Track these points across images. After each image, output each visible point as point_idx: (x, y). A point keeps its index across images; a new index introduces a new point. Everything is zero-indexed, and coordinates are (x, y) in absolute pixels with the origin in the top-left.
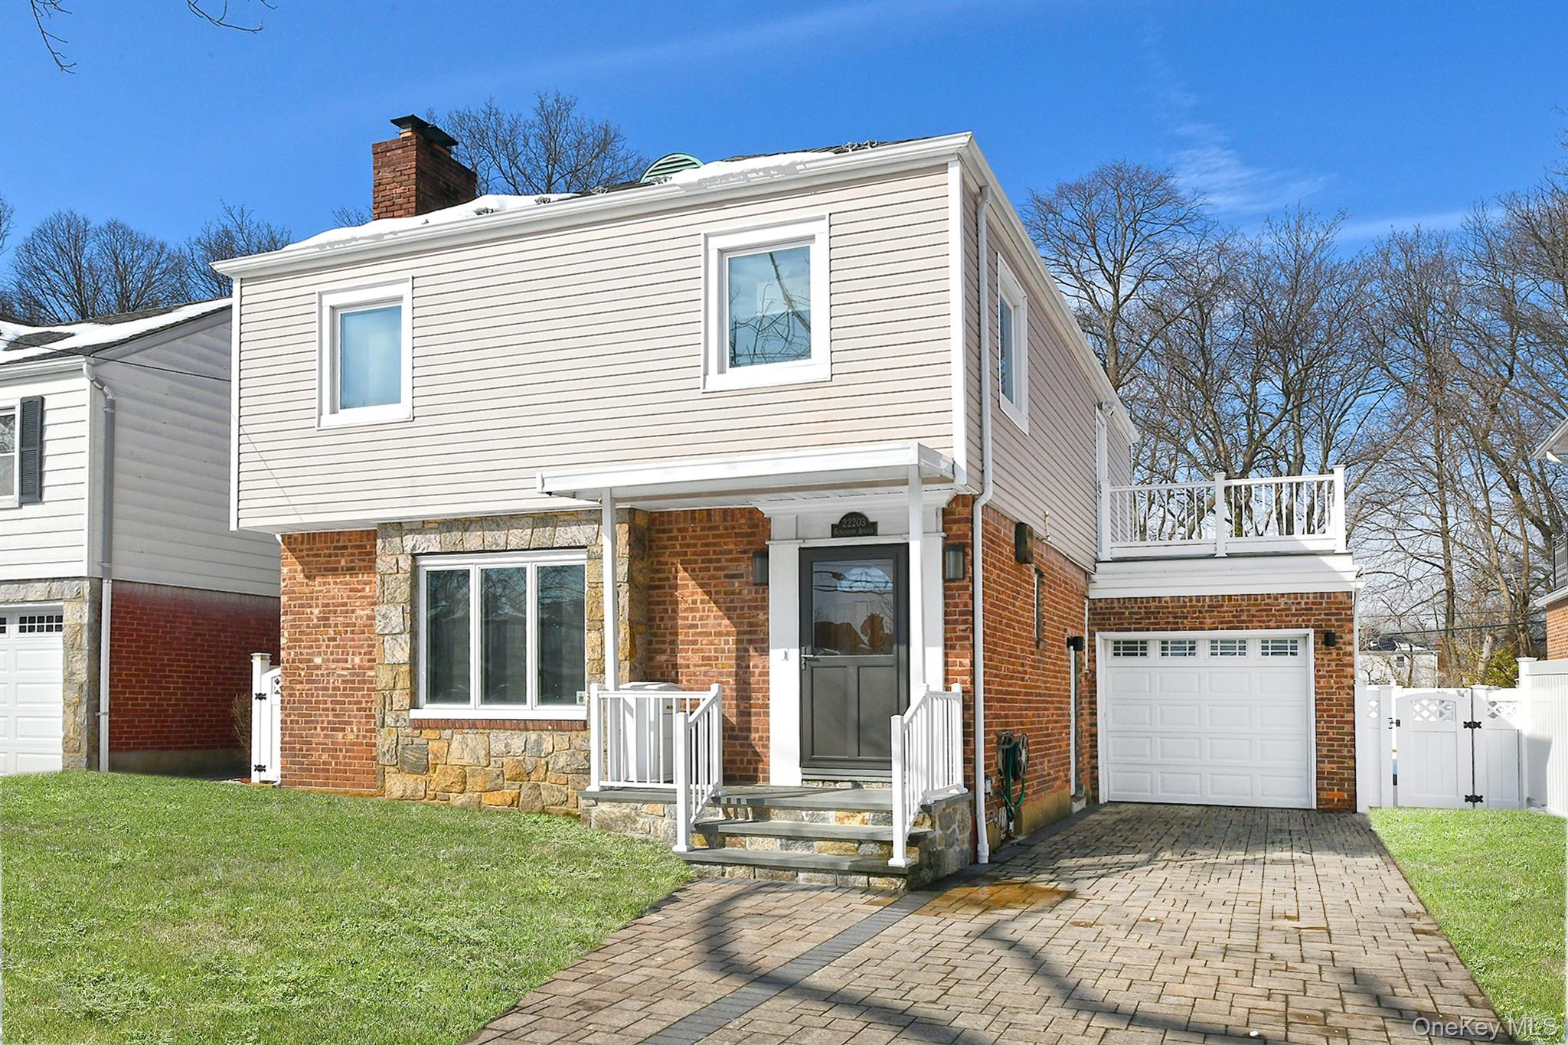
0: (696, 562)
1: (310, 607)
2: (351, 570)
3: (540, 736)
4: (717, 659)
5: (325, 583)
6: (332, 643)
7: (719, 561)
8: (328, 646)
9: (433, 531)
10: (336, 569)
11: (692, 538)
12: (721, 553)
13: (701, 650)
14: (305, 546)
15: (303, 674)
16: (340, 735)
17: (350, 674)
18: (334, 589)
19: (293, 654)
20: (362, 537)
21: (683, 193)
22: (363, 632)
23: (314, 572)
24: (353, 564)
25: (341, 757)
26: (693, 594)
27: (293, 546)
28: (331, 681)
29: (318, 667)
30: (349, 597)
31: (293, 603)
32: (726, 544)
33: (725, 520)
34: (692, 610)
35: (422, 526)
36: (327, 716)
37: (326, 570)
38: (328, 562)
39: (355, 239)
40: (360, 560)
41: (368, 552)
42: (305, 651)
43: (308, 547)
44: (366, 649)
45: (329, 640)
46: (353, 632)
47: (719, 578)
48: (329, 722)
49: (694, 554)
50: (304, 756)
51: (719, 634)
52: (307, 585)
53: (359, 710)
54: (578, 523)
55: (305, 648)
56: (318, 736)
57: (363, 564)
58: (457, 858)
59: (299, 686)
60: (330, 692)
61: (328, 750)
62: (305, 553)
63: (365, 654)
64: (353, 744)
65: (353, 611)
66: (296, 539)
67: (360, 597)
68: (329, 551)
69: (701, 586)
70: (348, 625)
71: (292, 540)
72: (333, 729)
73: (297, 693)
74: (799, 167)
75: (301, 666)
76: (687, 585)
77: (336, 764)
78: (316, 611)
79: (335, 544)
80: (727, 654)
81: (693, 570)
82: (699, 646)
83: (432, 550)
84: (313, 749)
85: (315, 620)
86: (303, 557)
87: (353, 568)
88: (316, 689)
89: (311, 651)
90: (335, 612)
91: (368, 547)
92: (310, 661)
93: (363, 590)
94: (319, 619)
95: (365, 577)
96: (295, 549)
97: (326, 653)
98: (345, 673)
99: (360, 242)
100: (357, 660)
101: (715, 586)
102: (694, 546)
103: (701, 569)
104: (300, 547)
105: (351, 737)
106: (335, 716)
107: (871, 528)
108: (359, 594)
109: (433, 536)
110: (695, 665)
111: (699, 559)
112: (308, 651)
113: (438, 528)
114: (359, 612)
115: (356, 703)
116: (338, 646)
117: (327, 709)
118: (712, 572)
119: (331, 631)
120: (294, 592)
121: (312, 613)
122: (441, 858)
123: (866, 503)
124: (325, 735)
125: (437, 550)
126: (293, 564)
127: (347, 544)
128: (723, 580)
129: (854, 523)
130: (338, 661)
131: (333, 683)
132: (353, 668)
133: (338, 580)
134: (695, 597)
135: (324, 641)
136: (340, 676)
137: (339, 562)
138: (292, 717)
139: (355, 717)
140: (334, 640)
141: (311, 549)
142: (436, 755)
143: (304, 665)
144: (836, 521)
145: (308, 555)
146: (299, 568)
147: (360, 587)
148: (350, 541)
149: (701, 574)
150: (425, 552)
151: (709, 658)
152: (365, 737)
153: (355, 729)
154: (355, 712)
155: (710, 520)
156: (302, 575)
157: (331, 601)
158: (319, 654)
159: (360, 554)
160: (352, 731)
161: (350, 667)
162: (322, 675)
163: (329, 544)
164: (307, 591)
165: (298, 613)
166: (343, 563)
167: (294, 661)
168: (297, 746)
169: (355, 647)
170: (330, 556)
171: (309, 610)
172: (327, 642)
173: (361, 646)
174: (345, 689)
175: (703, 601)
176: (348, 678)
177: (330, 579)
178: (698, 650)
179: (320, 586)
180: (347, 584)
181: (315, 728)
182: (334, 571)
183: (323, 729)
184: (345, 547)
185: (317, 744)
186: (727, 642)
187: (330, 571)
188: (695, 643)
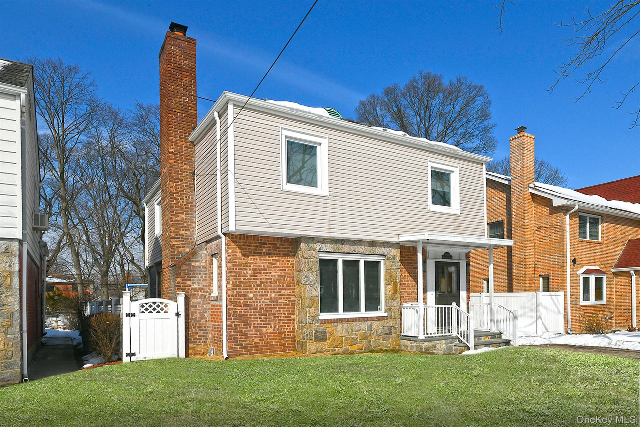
0: (405, 263)
1: (246, 270)
2: (269, 254)
3: (372, 323)
4: (411, 294)
5: (254, 259)
6: (258, 287)
7: (412, 263)
8: (256, 289)
9: (328, 243)
10: (261, 253)
11: (404, 255)
12: (413, 261)
13: (407, 292)
14: (242, 241)
15: (242, 302)
16: (264, 329)
17: (269, 301)
18: (259, 262)
19: (235, 292)
20: (274, 239)
21: (428, 146)
22: (276, 283)
23: (248, 253)
24: (270, 252)
25: (265, 340)
26: (405, 273)
27: (234, 240)
28: (259, 305)
29: (251, 299)
30: (268, 267)
31: (235, 267)
32: (414, 258)
33: (413, 250)
34: (405, 278)
35: (324, 240)
36: (257, 321)
37: (254, 253)
38: (256, 250)
39: (309, 113)
40: (273, 250)
41: (278, 247)
42: (243, 291)
43: (244, 241)
44: (278, 290)
45: (257, 286)
46: (271, 282)
47: (412, 269)
48: (258, 324)
49: (405, 260)
50: (243, 341)
51: (412, 286)
52: (244, 259)
53: (275, 317)
54: (384, 247)
55: (243, 289)
56: (252, 331)
57: (275, 252)
58: (539, 380)
59: (239, 308)
60: (258, 310)
61: (258, 337)
62: (242, 244)
63: (277, 292)
64: (272, 333)
65: (270, 273)
66: (236, 237)
67: (273, 267)
68: (256, 244)
69: (407, 271)
70: (268, 279)
71: (234, 237)
72: (260, 327)
73: (239, 311)
74: (458, 151)
75: (240, 298)
76: (403, 270)
77: (262, 343)
78: (250, 272)
79: (260, 241)
80: (414, 293)
81: (405, 265)
82: (406, 290)
83: (329, 251)
84: (249, 337)
85: (249, 276)
86: (240, 246)
87: (270, 254)
88: (250, 309)
89: (247, 291)
90: (260, 273)
91: (278, 245)
92: (246, 295)
93: (275, 264)
94: (251, 276)
95: (277, 258)
96: (236, 241)
97: (255, 292)
98: (266, 301)
99: (311, 115)
100: (273, 295)
101: (411, 271)
102: (405, 257)
103: (407, 265)
104: (238, 240)
105: (271, 330)
106: (261, 321)
107: (451, 257)
108: (274, 265)
109: (328, 245)
110: (406, 297)
111: (406, 262)
112: (245, 291)
113: (330, 242)
114: (273, 274)
115: (273, 314)
116: (262, 289)
117: (257, 318)
118: (410, 267)
119: (258, 282)
120: (236, 262)
121: (247, 273)
122: (532, 380)
123: (451, 250)
124: (256, 330)
125: (331, 251)
126: (235, 248)
127: (266, 242)
128: (413, 269)
129: (447, 255)
130: (262, 295)
131: (260, 306)
132: (271, 299)
133: (262, 258)
134: (405, 274)
135: (254, 286)
136: (263, 302)
137: (263, 250)
138: (236, 323)
139: (273, 321)
140: (261, 286)
141: (246, 243)
142: (330, 333)
143: (243, 298)
144: (443, 254)
145: (244, 245)
146: (239, 251)
147: (274, 262)
148: (268, 241)
149: (407, 267)
150: (325, 251)
151: (409, 294)
152: (278, 329)
153: (273, 326)
154: (272, 319)
155: (409, 250)
156: (240, 255)
157: (258, 268)
158: (251, 292)
159: (274, 248)
160: (271, 327)
161: (269, 298)
162: (254, 302)
163: (256, 241)
164: (243, 262)
165: (238, 272)
166: (264, 250)
167: (236, 296)
168: (239, 337)
169: (272, 289)
170: (257, 246)
171: (245, 271)
172: (256, 287)
173: (276, 289)
174: (266, 308)
175: (407, 276)
176: (268, 303)
177: (257, 257)
178: (406, 291)
179: (251, 260)
180: (267, 260)
181: (250, 327)
182: (260, 254)
183: (254, 327)
184: (266, 244)
185: (251, 335)
186: (414, 289)
187: (257, 253)
188: (405, 289)
